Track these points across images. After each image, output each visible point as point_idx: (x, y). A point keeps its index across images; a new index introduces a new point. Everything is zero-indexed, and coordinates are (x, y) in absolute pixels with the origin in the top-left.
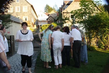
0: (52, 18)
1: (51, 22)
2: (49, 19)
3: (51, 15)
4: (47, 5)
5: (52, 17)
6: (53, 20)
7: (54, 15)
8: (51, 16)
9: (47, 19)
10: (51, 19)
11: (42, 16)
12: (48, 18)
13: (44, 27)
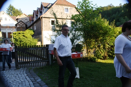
0: (23, 24)
1: (21, 28)
2: (19, 25)
3: (22, 19)
4: (10, 5)
5: (23, 22)
6: (24, 26)
7: (26, 19)
8: (21, 21)
9: (16, 25)
10: (21, 24)
11: (6, 19)
12: (18, 23)
13: (17, 35)
